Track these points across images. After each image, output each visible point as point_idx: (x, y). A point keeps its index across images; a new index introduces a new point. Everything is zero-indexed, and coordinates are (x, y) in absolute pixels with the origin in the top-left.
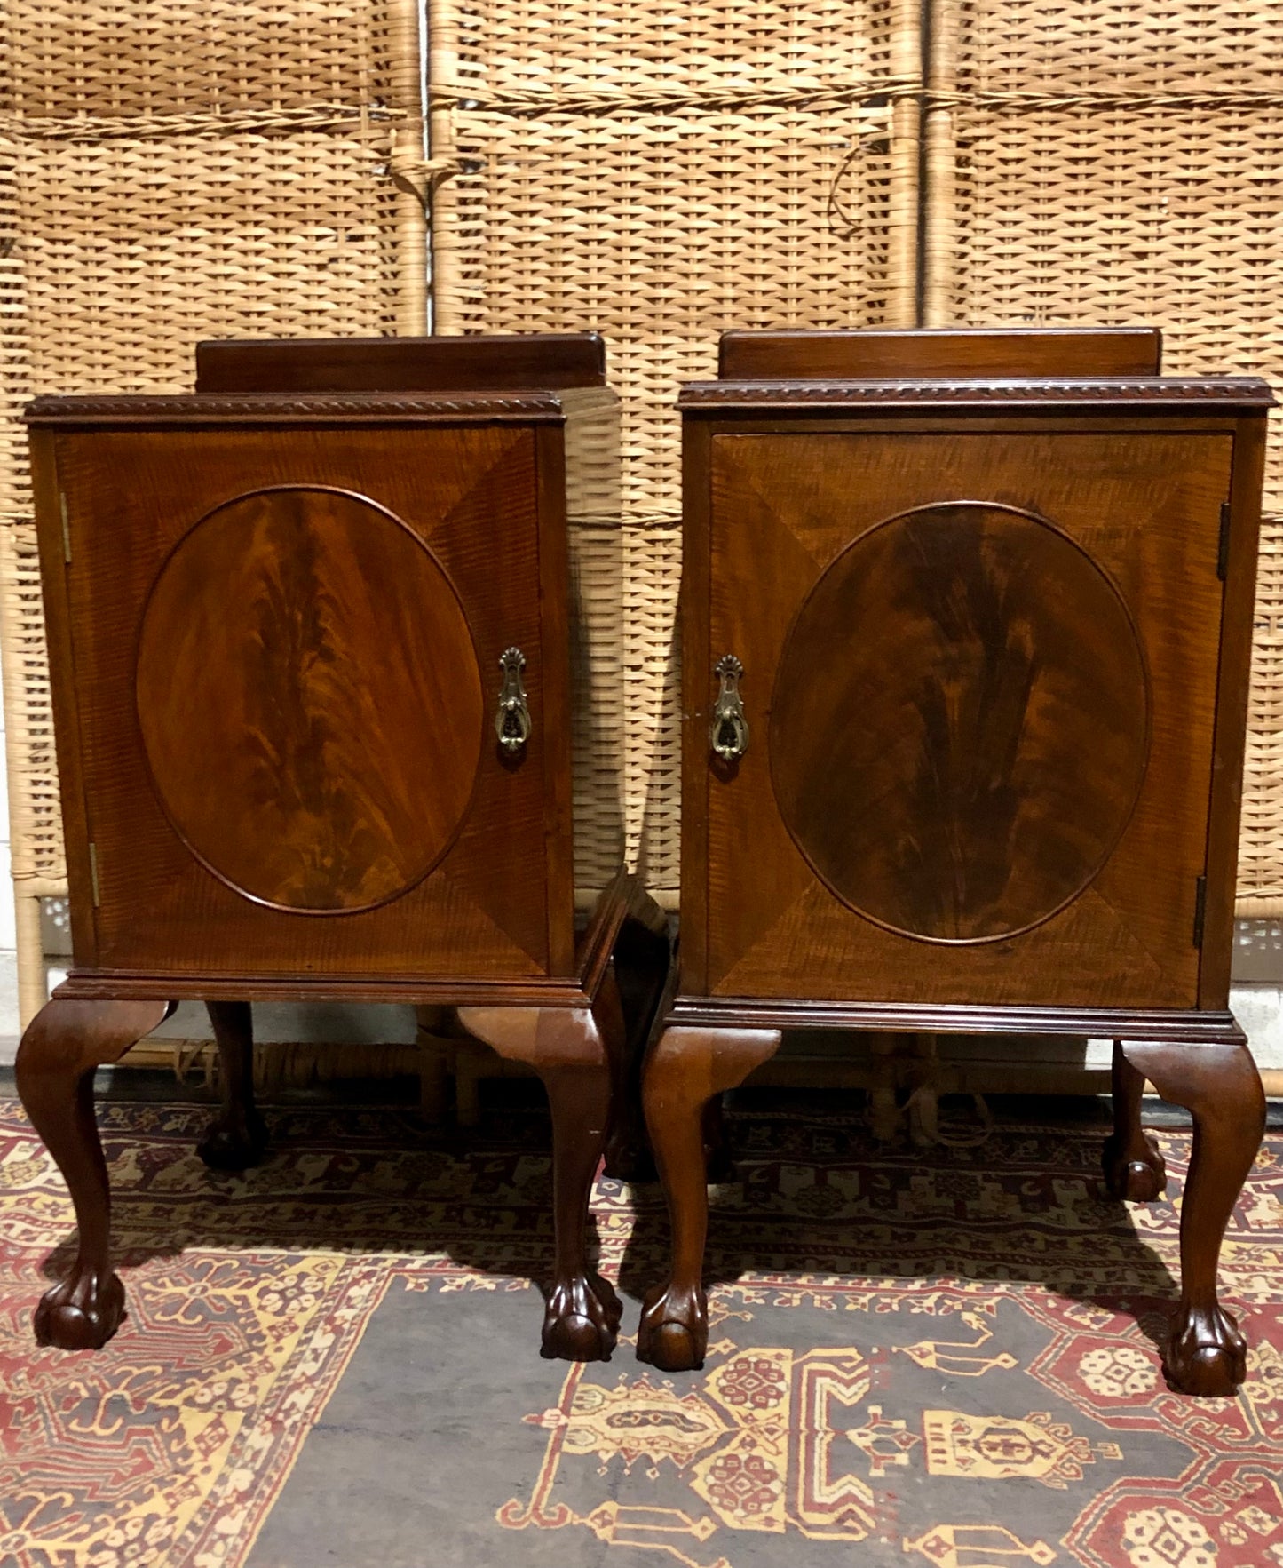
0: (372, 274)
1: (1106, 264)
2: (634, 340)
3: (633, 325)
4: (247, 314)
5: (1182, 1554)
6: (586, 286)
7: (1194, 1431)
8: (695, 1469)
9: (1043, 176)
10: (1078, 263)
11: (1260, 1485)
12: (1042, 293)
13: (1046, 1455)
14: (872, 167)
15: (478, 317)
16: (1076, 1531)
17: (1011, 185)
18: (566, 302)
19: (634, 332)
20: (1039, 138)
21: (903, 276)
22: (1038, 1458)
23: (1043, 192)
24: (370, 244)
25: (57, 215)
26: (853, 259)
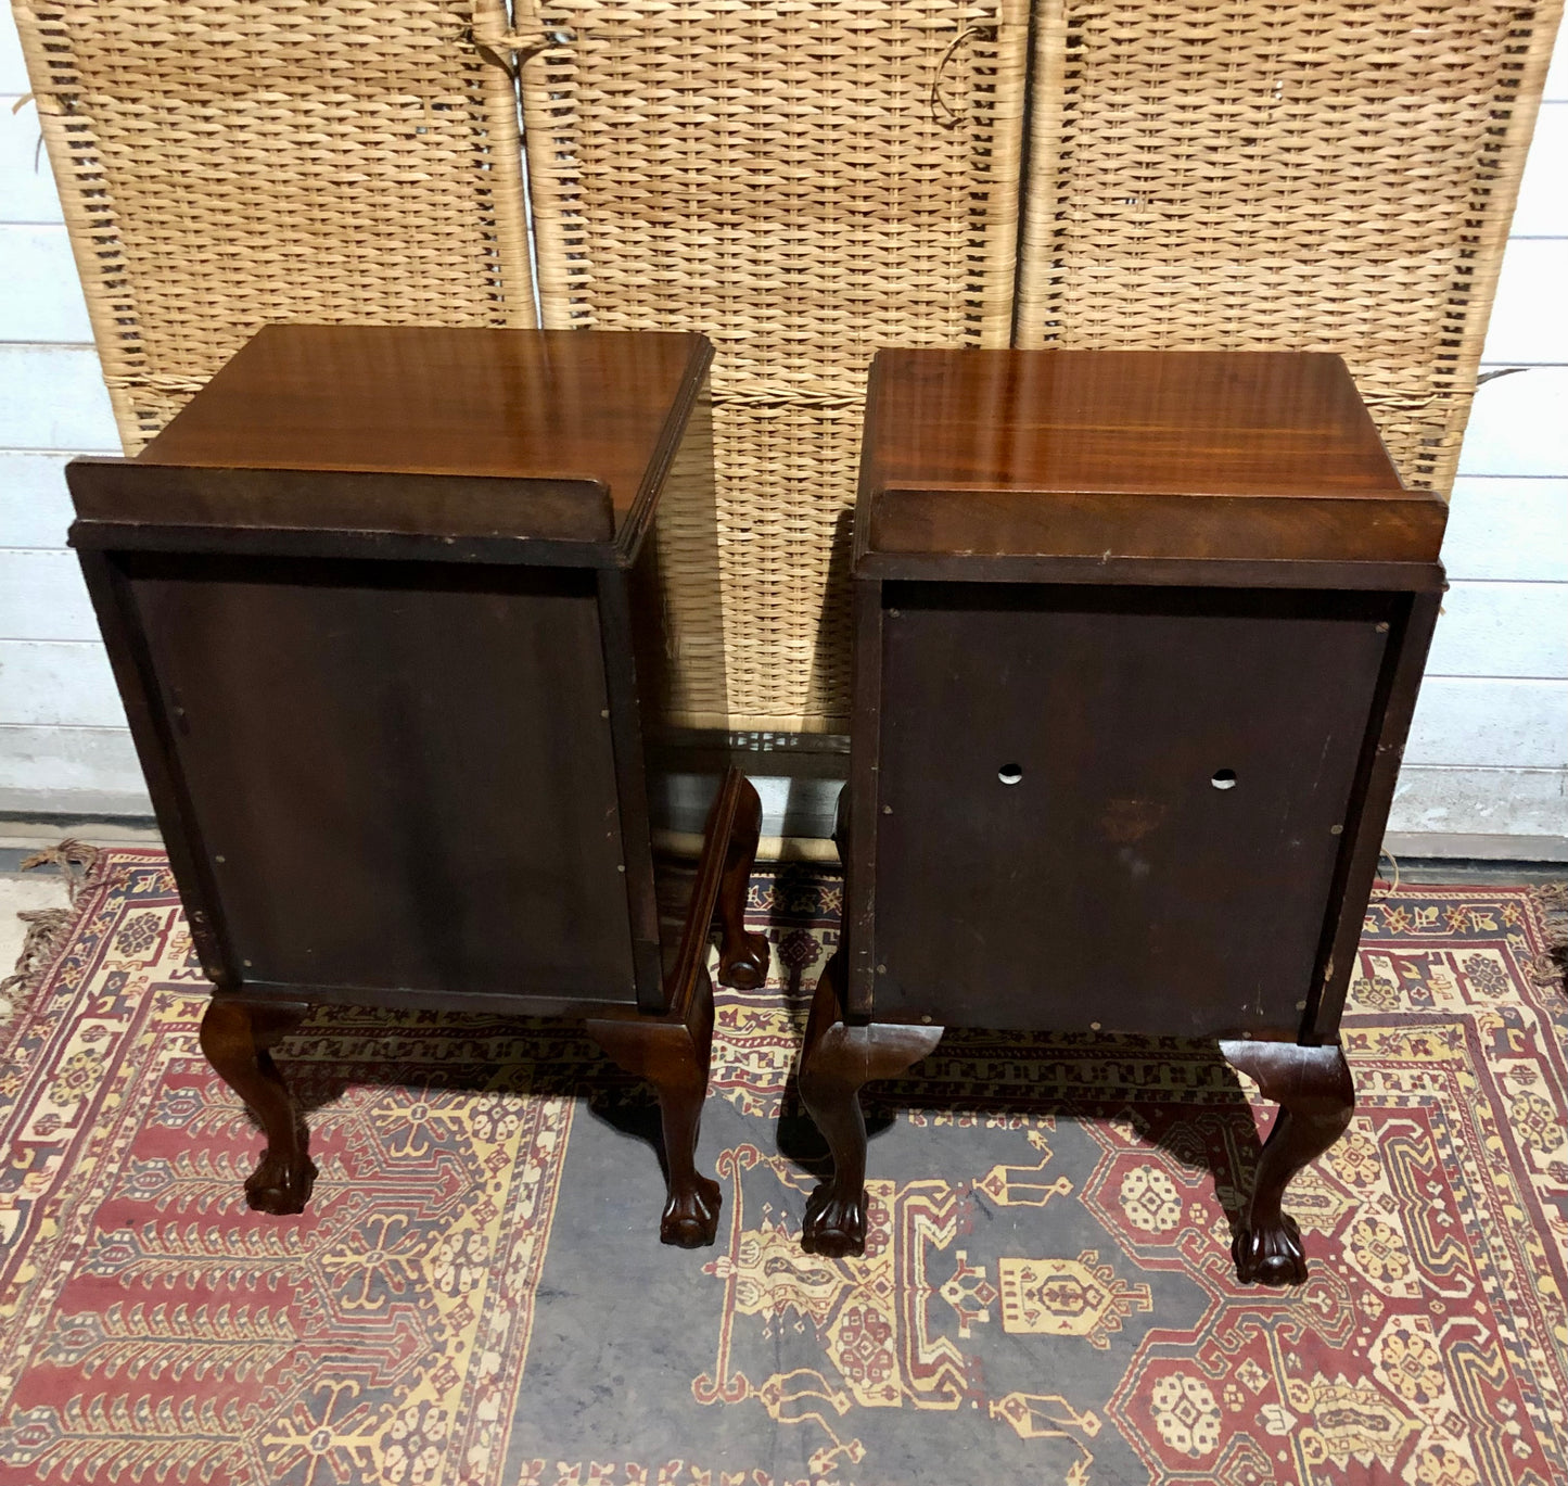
0: (463, 145)
1: (1214, 149)
2: (734, 226)
3: (733, 211)
4: (338, 184)
5: (1196, 1420)
6: (686, 170)
7: (1209, 1270)
8: (828, 1334)
9: (1156, 58)
10: (1184, 149)
11: (1255, 1334)
12: (1146, 179)
13: (1094, 1307)
14: (981, 54)
15: (576, 197)
16: (1117, 1398)
17: (1122, 67)
18: (665, 186)
19: (735, 219)
20: (1156, 17)
21: (1006, 170)
22: (1088, 1309)
23: (1154, 75)
24: (461, 115)
25: (120, 71)
26: (957, 150)
